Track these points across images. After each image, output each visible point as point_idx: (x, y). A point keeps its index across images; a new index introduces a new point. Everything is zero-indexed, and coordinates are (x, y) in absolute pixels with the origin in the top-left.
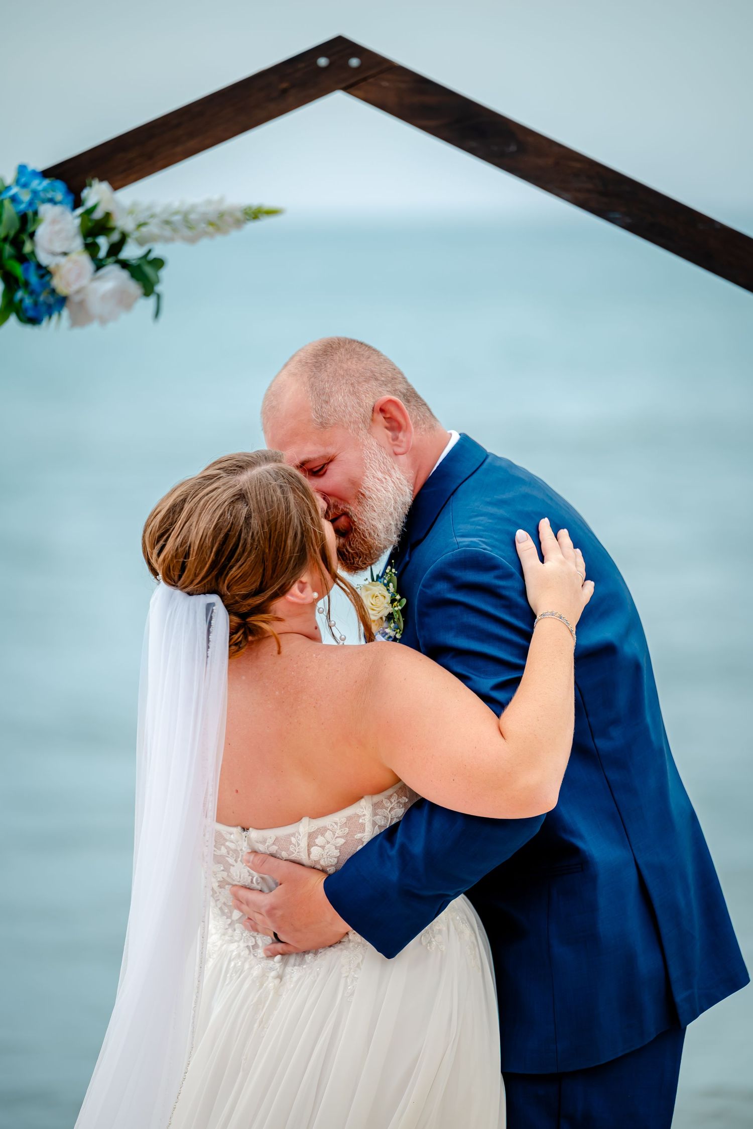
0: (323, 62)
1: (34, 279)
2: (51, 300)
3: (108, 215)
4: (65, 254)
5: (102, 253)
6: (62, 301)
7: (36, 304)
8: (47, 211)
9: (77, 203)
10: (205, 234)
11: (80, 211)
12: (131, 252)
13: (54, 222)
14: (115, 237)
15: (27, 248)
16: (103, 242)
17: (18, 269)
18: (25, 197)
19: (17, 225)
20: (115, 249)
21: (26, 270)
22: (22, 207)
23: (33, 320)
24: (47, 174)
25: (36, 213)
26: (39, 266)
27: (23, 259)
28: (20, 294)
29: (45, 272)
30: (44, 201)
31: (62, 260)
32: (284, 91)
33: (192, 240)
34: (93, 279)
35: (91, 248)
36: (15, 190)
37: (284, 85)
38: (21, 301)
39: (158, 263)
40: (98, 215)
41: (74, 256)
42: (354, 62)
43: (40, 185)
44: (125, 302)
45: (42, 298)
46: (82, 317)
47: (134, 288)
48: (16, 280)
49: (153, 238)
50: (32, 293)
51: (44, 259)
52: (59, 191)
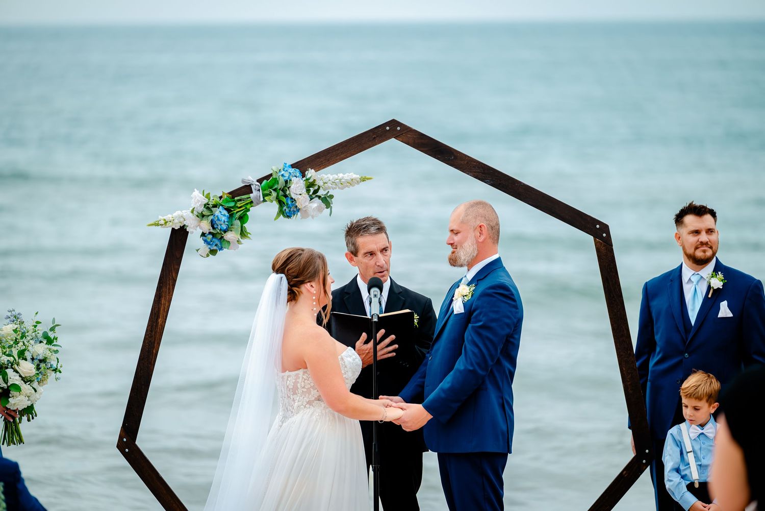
0: (388, 128)
1: (290, 203)
2: (295, 210)
3: (314, 180)
4: (300, 195)
5: (311, 193)
6: (299, 210)
7: (290, 211)
8: (294, 179)
9: (304, 176)
10: (347, 186)
11: (304, 179)
12: (321, 193)
13: (297, 183)
14: (316, 188)
15: (288, 193)
16: (312, 190)
17: (284, 200)
18: (287, 175)
19: (284, 185)
20: (316, 192)
21: (287, 200)
22: (286, 178)
23: (289, 217)
24: (293, 166)
25: (291, 180)
26: (292, 198)
27: (286, 196)
28: (285, 208)
29: (293, 200)
30: (293, 176)
31: (300, 196)
32: (375, 138)
33: (342, 189)
34: (309, 203)
35: (308, 191)
36: (283, 172)
37: (375, 136)
38: (285, 210)
39: (332, 197)
40: (311, 180)
41: (303, 195)
42: (399, 128)
43: (292, 170)
44: (319, 210)
45: (292, 210)
46: (306, 215)
47: (323, 205)
48: (284, 203)
49: (329, 188)
50: (288, 208)
51: (293, 196)
52: (297, 172)
